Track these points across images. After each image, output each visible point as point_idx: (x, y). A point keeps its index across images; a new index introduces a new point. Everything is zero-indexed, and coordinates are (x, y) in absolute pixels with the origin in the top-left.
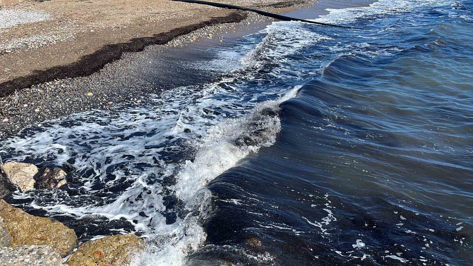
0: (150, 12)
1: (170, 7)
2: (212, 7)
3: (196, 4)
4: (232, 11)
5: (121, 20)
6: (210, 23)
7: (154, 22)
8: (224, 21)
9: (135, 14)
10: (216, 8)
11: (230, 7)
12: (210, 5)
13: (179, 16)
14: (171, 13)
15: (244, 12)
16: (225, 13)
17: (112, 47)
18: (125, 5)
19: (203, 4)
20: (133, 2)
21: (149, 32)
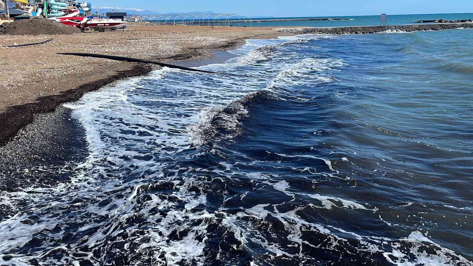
0: (42, 67)
1: (62, 61)
2: (110, 60)
3: (91, 57)
4: (132, 64)
5: (12, 77)
6: (119, 77)
7: (52, 77)
8: (131, 74)
9: (24, 69)
10: (114, 61)
11: (130, 60)
12: (107, 58)
13: (78, 71)
14: (67, 68)
15: (147, 65)
16: (128, 66)
17: (18, 108)
18: (8, 60)
19: (99, 57)
20: (16, 57)
21: (53, 90)
